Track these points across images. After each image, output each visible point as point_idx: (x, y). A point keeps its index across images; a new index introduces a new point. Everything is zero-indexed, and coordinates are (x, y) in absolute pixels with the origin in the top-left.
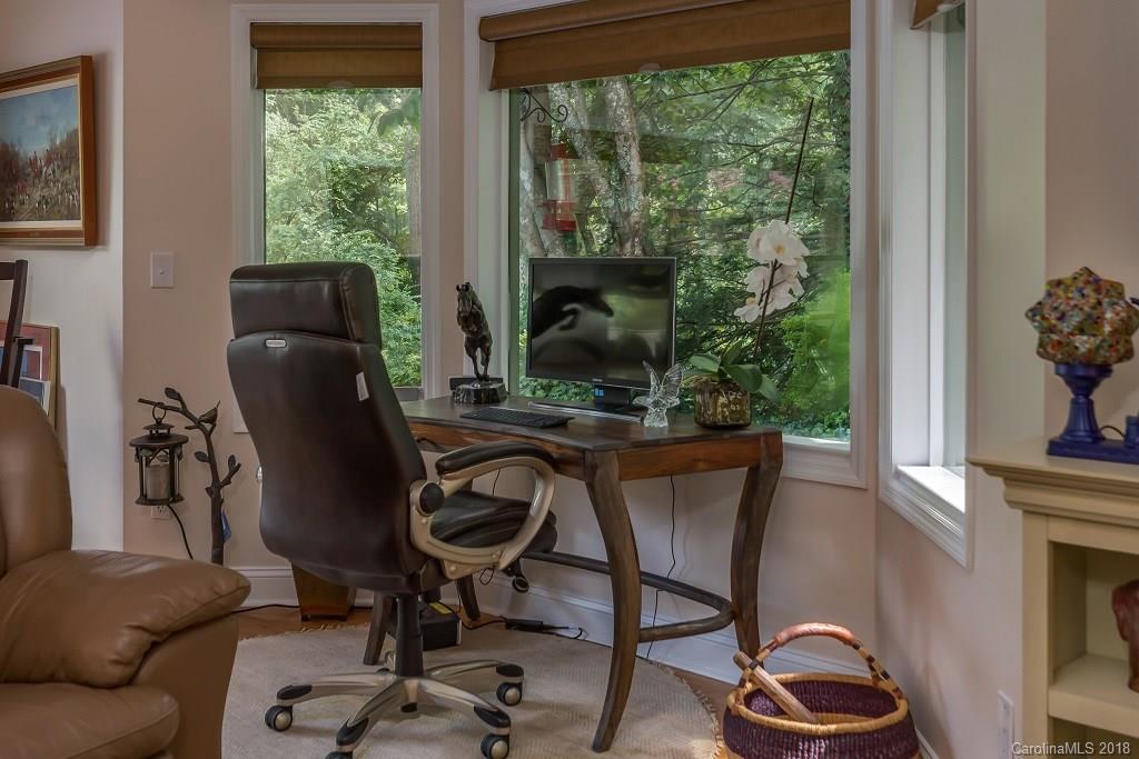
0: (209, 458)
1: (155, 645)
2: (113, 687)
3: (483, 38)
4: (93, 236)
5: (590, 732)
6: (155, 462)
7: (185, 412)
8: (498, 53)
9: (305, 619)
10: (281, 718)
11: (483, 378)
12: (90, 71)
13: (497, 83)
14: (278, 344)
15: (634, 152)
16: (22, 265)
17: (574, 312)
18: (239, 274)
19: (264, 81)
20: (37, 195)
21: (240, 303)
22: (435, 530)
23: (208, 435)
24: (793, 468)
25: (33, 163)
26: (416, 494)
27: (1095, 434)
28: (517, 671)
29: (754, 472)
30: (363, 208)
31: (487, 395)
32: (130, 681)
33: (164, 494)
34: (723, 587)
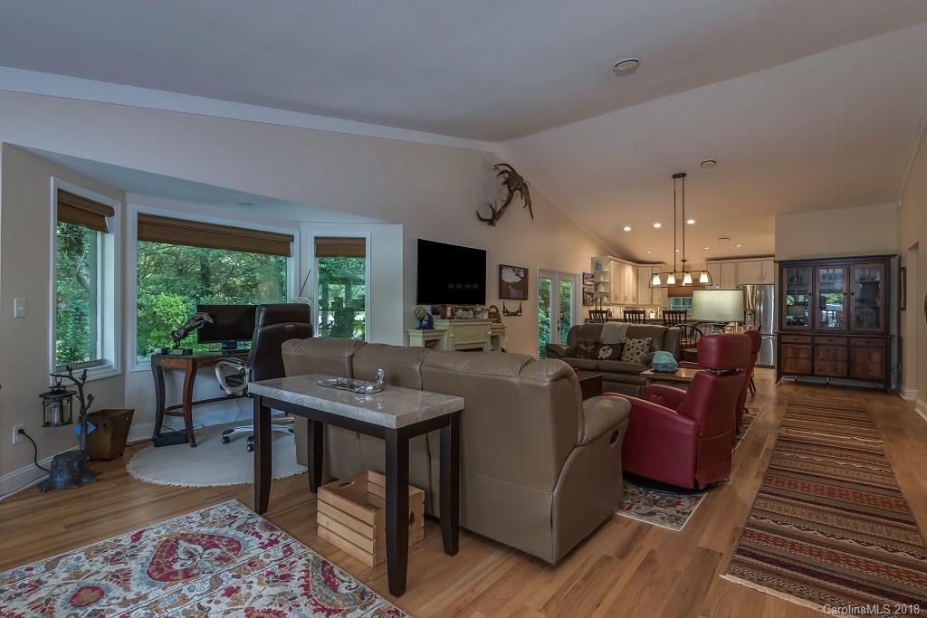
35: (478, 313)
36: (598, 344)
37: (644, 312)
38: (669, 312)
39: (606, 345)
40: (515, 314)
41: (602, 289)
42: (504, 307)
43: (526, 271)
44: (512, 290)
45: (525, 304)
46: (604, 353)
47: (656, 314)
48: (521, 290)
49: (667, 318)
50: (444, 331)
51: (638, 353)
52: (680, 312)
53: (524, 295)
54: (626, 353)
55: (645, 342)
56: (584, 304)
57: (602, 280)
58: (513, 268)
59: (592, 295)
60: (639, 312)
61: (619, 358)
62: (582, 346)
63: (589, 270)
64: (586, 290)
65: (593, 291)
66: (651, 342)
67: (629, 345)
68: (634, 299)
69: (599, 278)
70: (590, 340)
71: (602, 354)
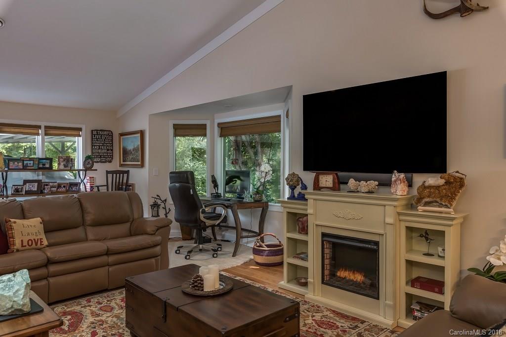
0: (165, 208)
1: (158, 229)
2: (152, 234)
3: (218, 127)
4: (142, 165)
5: (232, 254)
6: (155, 209)
7: (160, 199)
8: (221, 130)
9: (183, 240)
10: (178, 252)
11: (217, 193)
12: (142, 133)
13: (221, 136)
14: (177, 185)
15: (259, 146)
16: (129, 171)
17: (236, 180)
18: (171, 173)
19: (176, 135)
20: (131, 157)
21: (171, 178)
22: (204, 217)
23: (165, 204)
24: (270, 209)
25: (130, 150)
26: (201, 210)
27: (294, 196)
28: (221, 245)
29: (263, 209)
30: (203, 156)
31: (217, 196)
32: (154, 234)
33: (156, 215)
34: (257, 230)
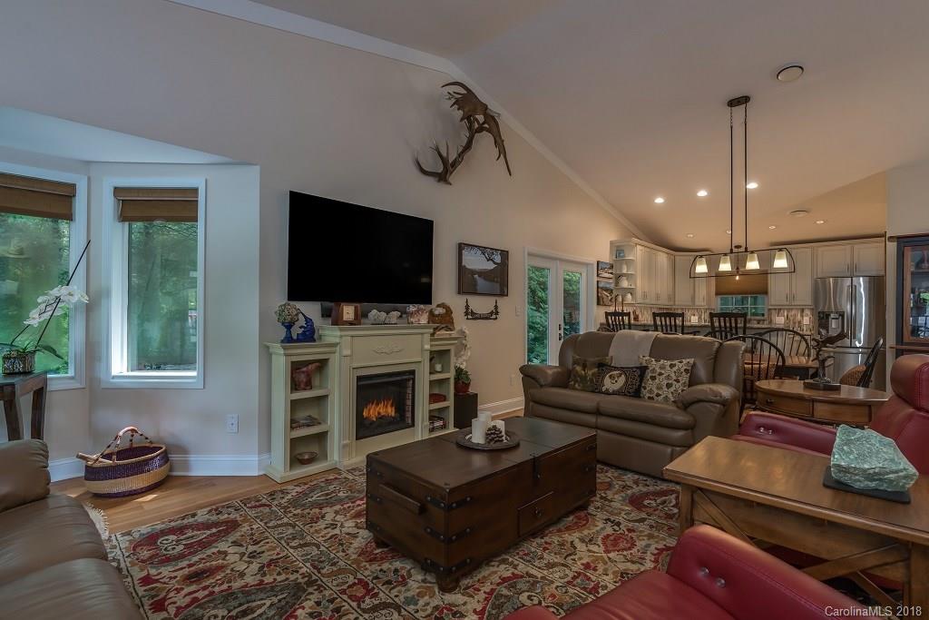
35: (412, 314)
36: (603, 367)
37: (682, 315)
38: (719, 315)
39: (616, 368)
40: (486, 317)
41: (625, 283)
42: (467, 307)
43: (505, 254)
44: (480, 281)
45: (502, 302)
46: (612, 383)
47: (700, 318)
48: (498, 280)
49: (716, 324)
50: (335, 345)
51: (669, 386)
52: (736, 316)
53: (502, 290)
54: (650, 385)
55: (682, 365)
56: (598, 304)
57: (625, 271)
58: (483, 249)
59: (611, 291)
60: (675, 315)
61: (637, 394)
62: (578, 368)
63: (606, 257)
64: (600, 285)
65: (612, 286)
66: (694, 366)
67: (654, 370)
68: (669, 299)
69: (621, 269)
70: (592, 359)
71: (609, 384)
